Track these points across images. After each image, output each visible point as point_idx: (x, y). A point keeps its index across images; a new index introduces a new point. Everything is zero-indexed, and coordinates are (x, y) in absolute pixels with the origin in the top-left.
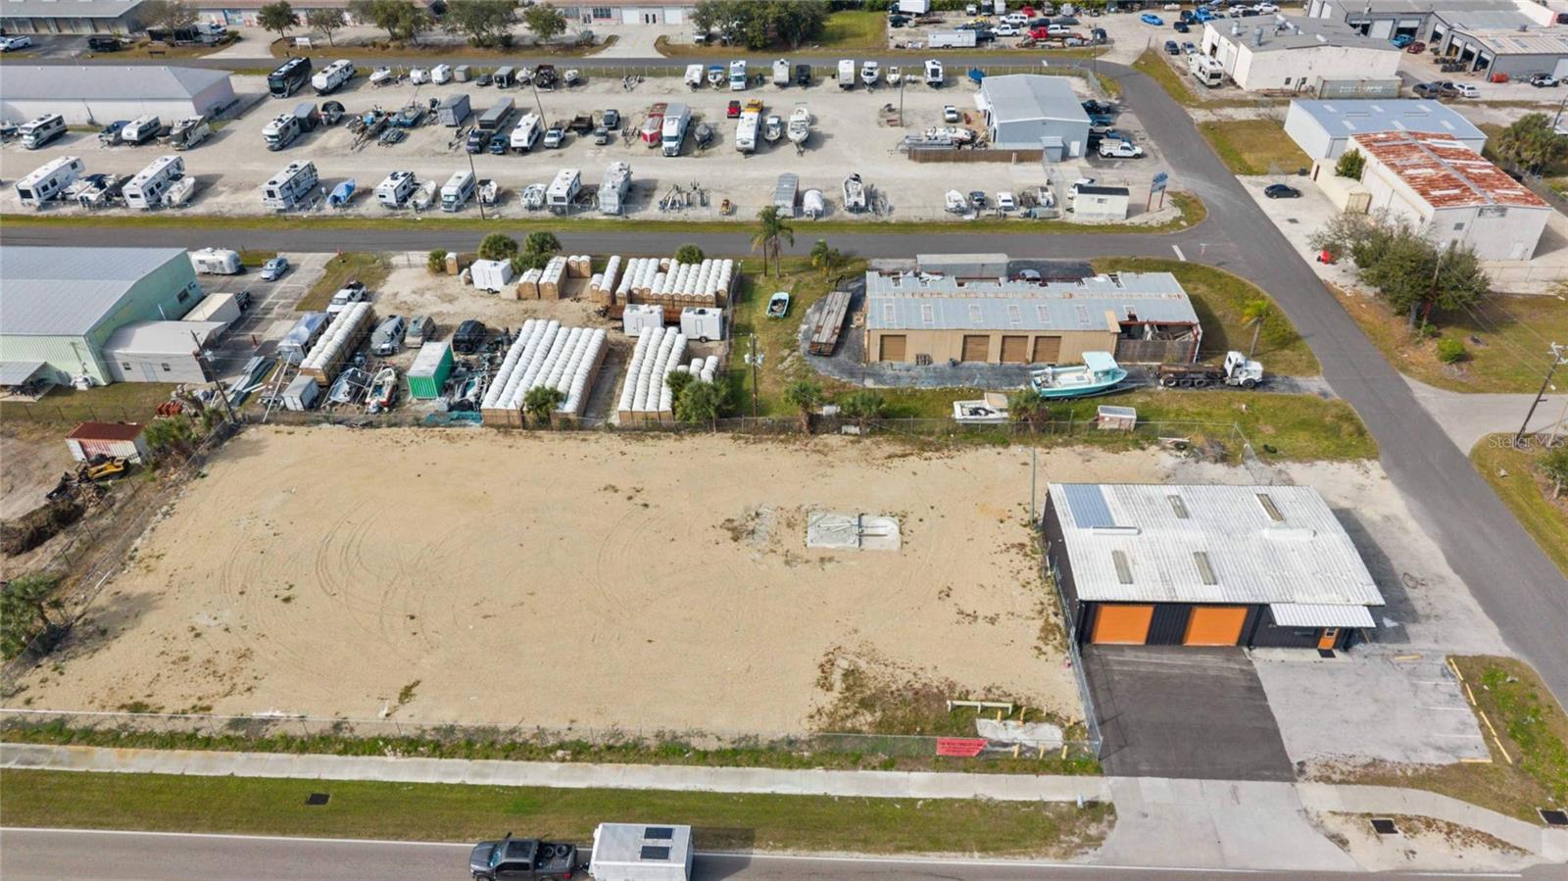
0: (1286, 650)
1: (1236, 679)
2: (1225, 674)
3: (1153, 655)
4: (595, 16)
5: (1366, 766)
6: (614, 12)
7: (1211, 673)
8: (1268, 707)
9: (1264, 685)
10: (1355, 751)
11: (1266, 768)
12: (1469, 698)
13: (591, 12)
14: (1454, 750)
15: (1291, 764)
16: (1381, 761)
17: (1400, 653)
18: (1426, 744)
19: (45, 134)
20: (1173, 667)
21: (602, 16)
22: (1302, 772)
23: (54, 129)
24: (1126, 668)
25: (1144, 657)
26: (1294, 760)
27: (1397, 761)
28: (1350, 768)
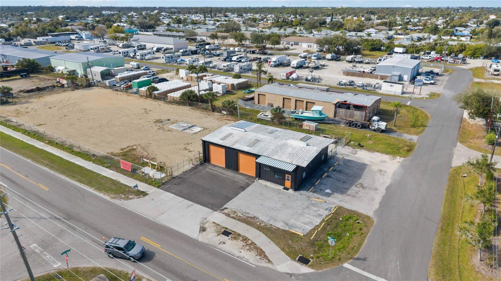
0: (273, 183)
1: (242, 184)
2: (240, 181)
3: (224, 171)
4: (294, 44)
5: (248, 217)
6: (300, 44)
7: (235, 180)
8: (240, 193)
9: (249, 188)
10: (252, 213)
11: (211, 205)
12: (326, 218)
13: (293, 43)
14: (291, 226)
15: (222, 207)
16: (257, 218)
17: (318, 198)
18: (283, 221)
19: (140, 47)
20: (226, 175)
21: (296, 45)
22: (223, 210)
23: (143, 47)
24: (210, 170)
25: (221, 170)
26: (225, 206)
27: (263, 220)
28: (241, 215)
